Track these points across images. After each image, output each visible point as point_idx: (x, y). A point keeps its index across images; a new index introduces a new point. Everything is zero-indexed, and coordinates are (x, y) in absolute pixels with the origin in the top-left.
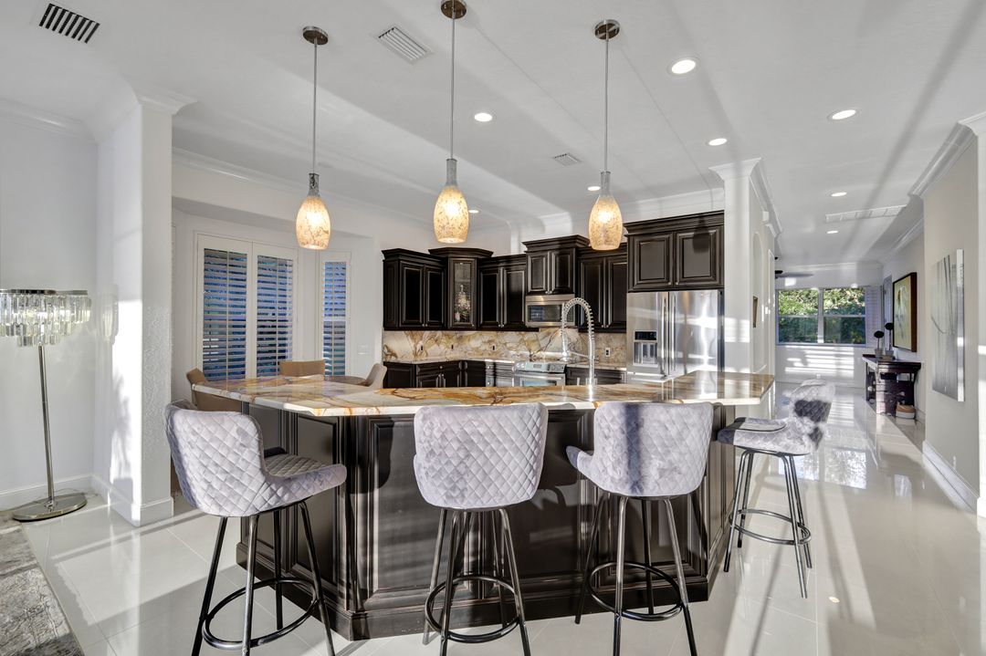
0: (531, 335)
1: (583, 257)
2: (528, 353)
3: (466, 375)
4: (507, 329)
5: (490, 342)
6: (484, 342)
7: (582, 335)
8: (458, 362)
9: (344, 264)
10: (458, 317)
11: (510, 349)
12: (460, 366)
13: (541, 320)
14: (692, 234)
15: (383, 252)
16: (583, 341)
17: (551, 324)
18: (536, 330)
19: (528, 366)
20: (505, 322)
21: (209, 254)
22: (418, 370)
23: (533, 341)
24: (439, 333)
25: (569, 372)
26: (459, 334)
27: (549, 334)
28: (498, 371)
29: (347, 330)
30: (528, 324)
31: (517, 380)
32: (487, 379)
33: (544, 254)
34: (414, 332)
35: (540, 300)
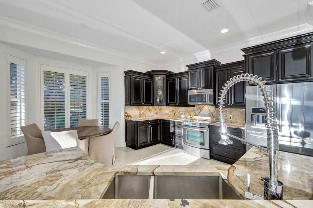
0: (191, 109)
1: (217, 70)
2: (190, 117)
3: (162, 125)
4: (180, 105)
5: (173, 111)
6: (170, 111)
7: (217, 109)
8: (158, 120)
9: (108, 78)
10: (158, 100)
11: (181, 114)
12: (159, 122)
13: (195, 102)
14: (291, 49)
15: (124, 72)
16: (217, 111)
17: (200, 103)
18: (193, 106)
19: (190, 123)
20: (179, 103)
21: (46, 73)
22: (138, 124)
23: (192, 111)
24: (151, 107)
25: (211, 128)
26: (160, 107)
27: (199, 108)
28: (175, 125)
29: (109, 106)
30: (189, 103)
31: (184, 130)
32: (171, 128)
33: (197, 70)
34: (139, 107)
35: (195, 92)
